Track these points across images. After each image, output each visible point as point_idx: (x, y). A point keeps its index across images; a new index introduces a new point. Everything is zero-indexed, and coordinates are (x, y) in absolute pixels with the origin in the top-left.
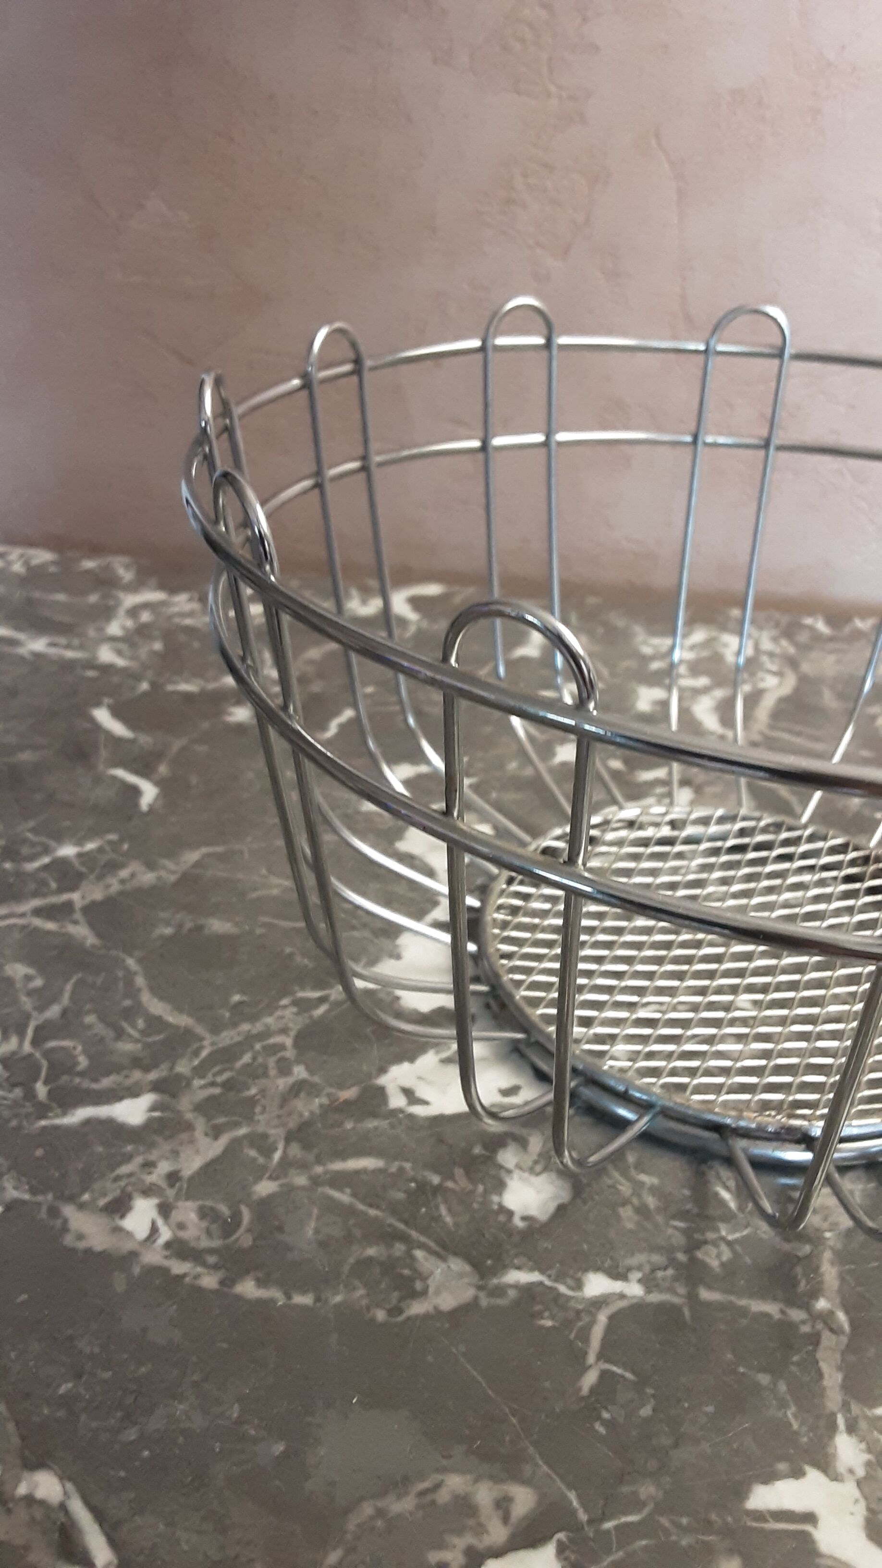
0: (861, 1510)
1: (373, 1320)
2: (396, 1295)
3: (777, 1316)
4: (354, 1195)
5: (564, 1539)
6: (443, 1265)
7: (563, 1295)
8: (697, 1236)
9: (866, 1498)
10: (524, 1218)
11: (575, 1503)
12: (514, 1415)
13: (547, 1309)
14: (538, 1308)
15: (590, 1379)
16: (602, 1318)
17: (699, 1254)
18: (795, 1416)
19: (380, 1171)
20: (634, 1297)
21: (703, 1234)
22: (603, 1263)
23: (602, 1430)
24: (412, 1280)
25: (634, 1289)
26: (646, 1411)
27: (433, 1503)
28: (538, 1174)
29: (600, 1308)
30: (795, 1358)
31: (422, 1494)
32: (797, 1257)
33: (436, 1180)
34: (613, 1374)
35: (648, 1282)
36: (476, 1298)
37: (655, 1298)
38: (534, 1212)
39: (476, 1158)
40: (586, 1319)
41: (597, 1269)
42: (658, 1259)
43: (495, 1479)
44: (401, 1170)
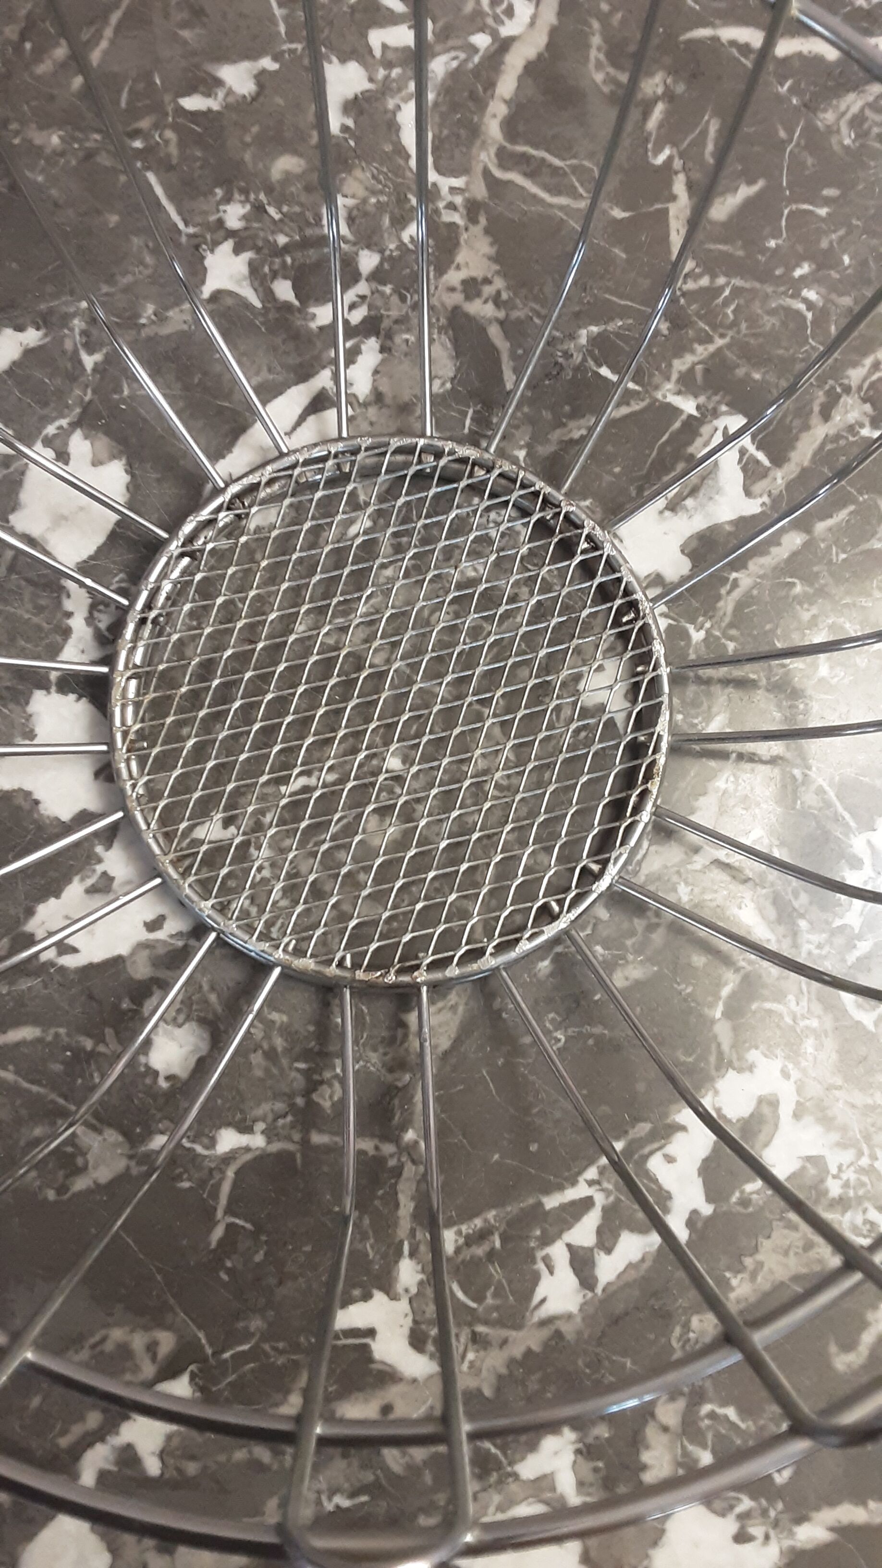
0: (408, 1322)
1: (46, 1199)
2: (61, 1174)
3: (372, 1152)
4: (17, 1072)
5: (196, 1370)
6: (100, 1138)
7: (200, 1155)
8: (316, 1077)
9: (413, 1312)
10: (168, 1078)
11: (204, 1341)
12: (159, 1273)
13: (186, 1171)
14: (179, 1170)
15: (218, 1233)
16: (230, 1173)
17: (315, 1097)
18: (372, 1247)
19: (39, 1041)
20: (257, 1149)
21: (321, 1074)
22: (234, 1117)
23: (225, 1277)
24: (73, 1156)
25: (257, 1141)
26: (259, 1257)
27: (102, 1353)
28: (180, 1026)
29: (229, 1164)
30: (380, 1192)
31: (93, 1347)
32: (397, 1087)
33: (88, 1044)
34: (236, 1225)
35: (270, 1134)
36: (128, 1168)
37: (276, 1147)
38: (177, 1070)
39: (124, 1013)
40: (217, 1176)
41: (228, 1124)
42: (280, 1106)
43: (146, 1328)
44: (57, 1035)
